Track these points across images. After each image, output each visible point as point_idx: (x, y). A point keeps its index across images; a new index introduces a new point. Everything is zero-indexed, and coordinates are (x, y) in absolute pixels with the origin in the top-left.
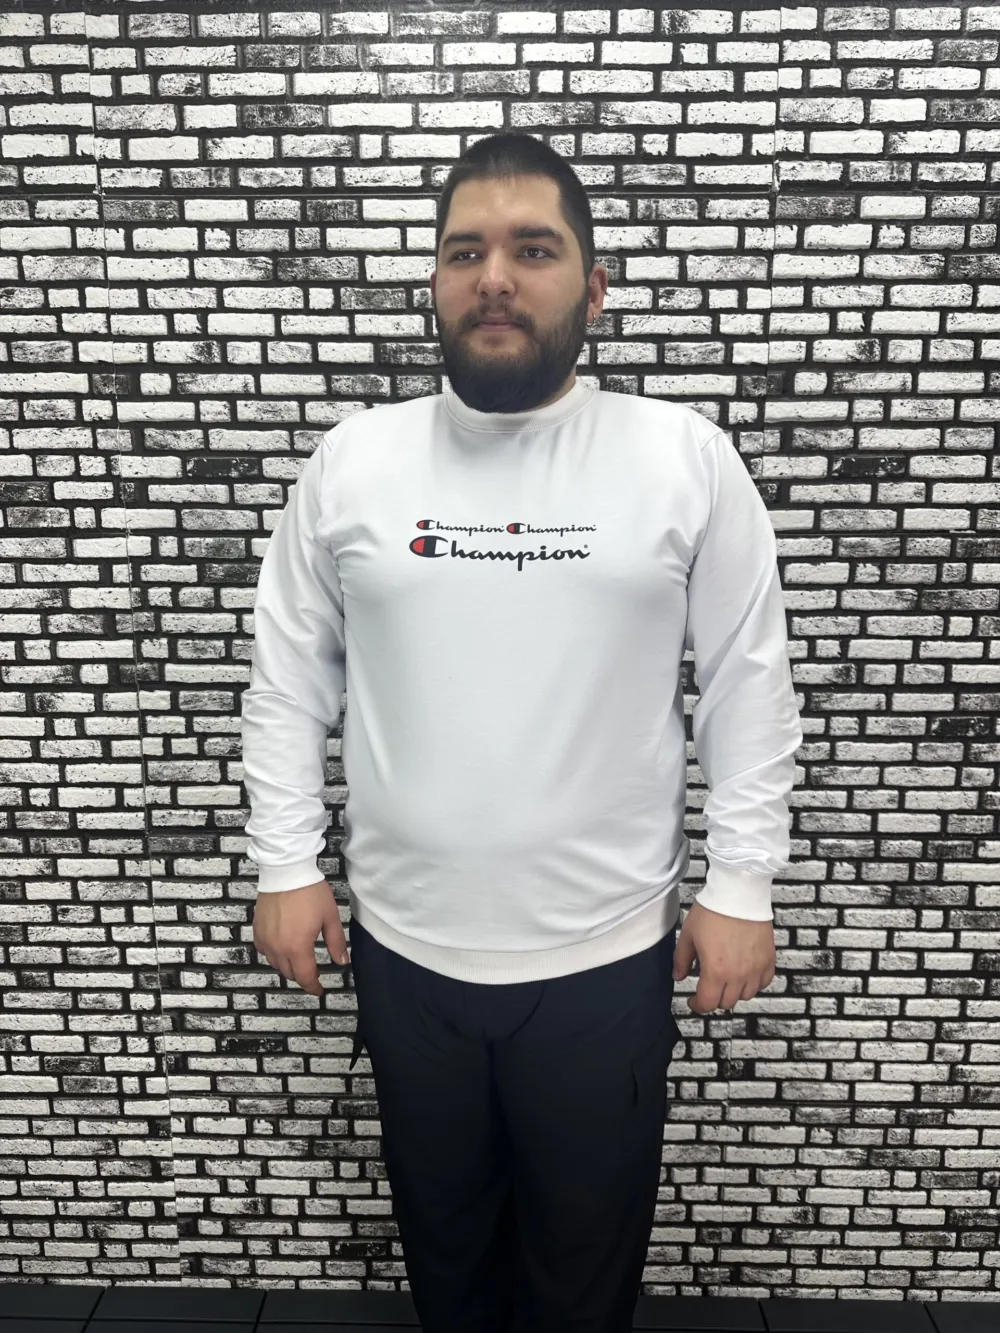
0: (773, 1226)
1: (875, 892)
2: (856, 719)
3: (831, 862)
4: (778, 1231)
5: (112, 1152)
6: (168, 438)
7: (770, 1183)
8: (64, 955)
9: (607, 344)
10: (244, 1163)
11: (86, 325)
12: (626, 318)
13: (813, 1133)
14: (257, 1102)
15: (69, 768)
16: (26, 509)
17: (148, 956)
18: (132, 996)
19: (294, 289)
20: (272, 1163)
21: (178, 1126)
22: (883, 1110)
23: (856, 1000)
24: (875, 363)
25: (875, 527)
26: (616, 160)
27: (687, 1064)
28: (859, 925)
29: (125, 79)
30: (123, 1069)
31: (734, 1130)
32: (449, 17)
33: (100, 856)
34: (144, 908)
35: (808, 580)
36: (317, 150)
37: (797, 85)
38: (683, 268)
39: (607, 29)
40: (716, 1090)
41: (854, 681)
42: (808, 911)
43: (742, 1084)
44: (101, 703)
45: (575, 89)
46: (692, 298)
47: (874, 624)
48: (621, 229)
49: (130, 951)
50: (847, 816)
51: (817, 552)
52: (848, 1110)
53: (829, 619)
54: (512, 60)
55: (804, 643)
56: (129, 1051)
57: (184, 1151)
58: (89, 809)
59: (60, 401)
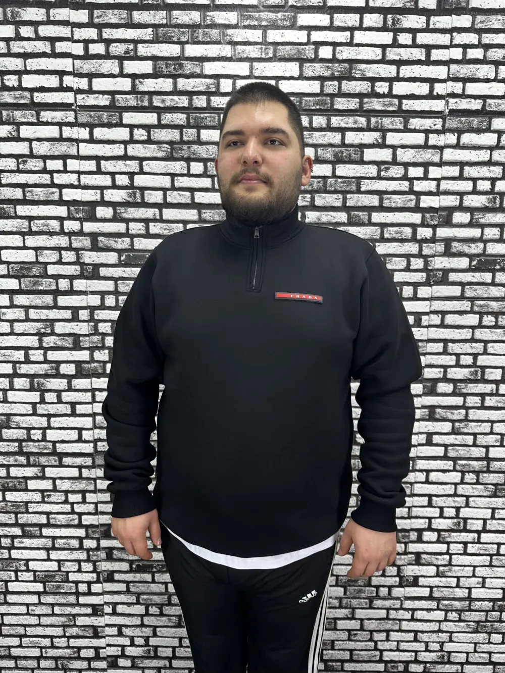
0: (426, 663)
1: (486, 489)
2: (480, 398)
3: (463, 473)
4: (428, 665)
5: (72, 623)
6: (111, 243)
7: (425, 640)
8: (48, 519)
9: (352, 195)
10: (144, 629)
11: (67, 180)
12: (363, 182)
13: (448, 614)
14: (151, 597)
15: (52, 419)
16: (32, 279)
17: (93, 520)
18: (84, 541)
19: (182, 162)
20: (158, 629)
21: (108, 610)
22: (486, 602)
23: (474, 545)
24: (497, 208)
25: (493, 296)
26: (360, 96)
27: (383, 578)
28: (477, 506)
29: (90, 45)
30: (79, 580)
31: (407, 612)
32: (271, 15)
33: (68, 466)
34: (92, 495)
35: (457, 323)
36: (197, 87)
37: (460, 57)
38: (394, 155)
39: (357, 24)
40: (397, 592)
41: (479, 378)
42: (450, 499)
43: (412, 589)
44: (71, 385)
45: (339, 57)
46: (399, 172)
47: (491, 348)
48: (362, 133)
49: (84, 517)
50: (473, 449)
51: (462, 309)
52: (468, 603)
53: (468, 345)
54: (304, 40)
55: (454, 357)
56: (82, 570)
57: (112, 623)
58: (63, 442)
59: (52, 221)
